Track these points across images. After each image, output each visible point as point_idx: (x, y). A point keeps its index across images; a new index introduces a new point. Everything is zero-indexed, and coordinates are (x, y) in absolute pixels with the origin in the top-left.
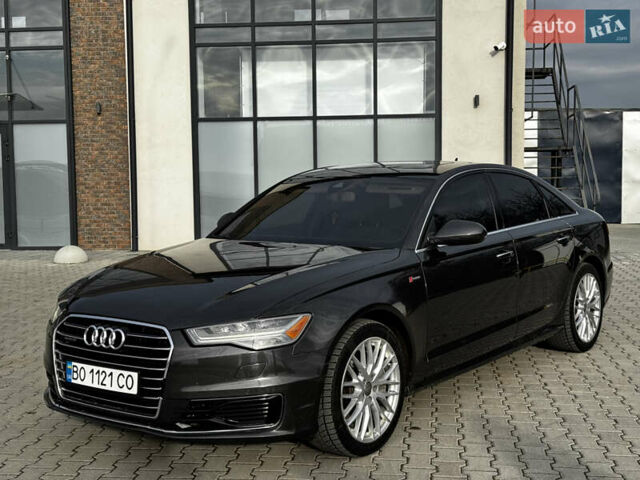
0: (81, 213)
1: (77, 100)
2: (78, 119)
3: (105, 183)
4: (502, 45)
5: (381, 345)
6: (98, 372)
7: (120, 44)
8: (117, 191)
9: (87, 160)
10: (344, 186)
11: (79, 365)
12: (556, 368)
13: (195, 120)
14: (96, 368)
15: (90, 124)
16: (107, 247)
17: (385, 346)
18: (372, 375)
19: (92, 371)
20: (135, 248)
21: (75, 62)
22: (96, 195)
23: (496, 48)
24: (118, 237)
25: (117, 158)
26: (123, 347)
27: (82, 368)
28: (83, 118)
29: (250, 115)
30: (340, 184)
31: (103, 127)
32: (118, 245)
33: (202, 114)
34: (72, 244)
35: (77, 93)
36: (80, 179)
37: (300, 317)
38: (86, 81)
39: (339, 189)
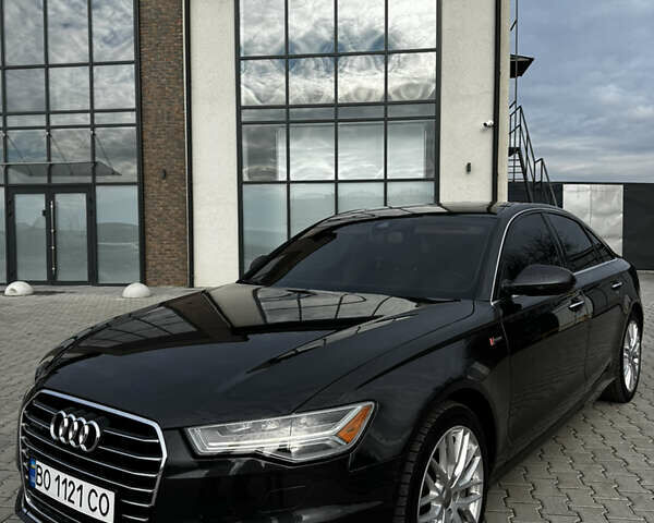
0: (149, 257)
1: (147, 166)
2: (147, 182)
3: (168, 233)
4: (490, 122)
5: (464, 434)
6: (65, 481)
7: (181, 123)
8: (178, 240)
9: (154, 214)
10: (390, 226)
11: (45, 467)
12: (612, 424)
13: (241, 183)
14: (63, 476)
15: (157, 186)
16: (169, 284)
17: (467, 437)
18: (453, 478)
19: (58, 478)
20: (192, 285)
21: (145, 137)
22: (161, 242)
23: (485, 124)
24: (179, 276)
25: (177, 213)
26: (97, 449)
27: (47, 471)
28: (151, 182)
29: (285, 179)
30: (385, 224)
31: (166, 188)
32: (177, 283)
33: (246, 178)
34: (141, 282)
35: (147, 161)
36: (148, 230)
37: (359, 407)
38: (154, 151)
39: (385, 229)
